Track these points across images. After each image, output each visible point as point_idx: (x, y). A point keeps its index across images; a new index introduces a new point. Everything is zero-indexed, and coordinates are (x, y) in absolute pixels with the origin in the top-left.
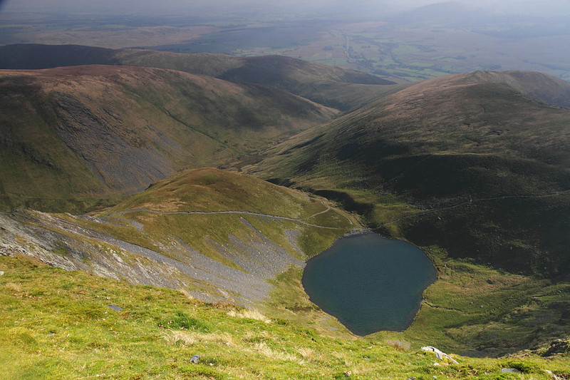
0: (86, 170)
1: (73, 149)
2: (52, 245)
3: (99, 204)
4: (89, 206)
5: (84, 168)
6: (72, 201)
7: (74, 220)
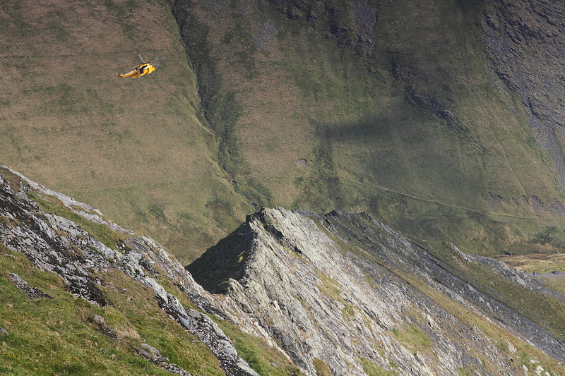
0: (530, 141)
1: (508, 83)
2: (396, 316)
3: (545, 239)
4: (518, 239)
5: (524, 136)
6: (479, 217)
7: (463, 266)
